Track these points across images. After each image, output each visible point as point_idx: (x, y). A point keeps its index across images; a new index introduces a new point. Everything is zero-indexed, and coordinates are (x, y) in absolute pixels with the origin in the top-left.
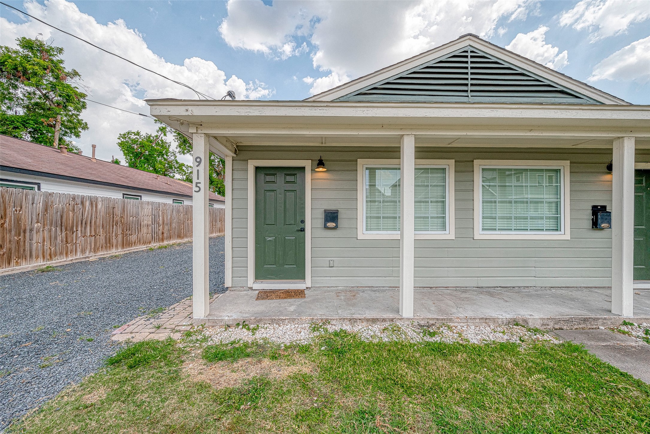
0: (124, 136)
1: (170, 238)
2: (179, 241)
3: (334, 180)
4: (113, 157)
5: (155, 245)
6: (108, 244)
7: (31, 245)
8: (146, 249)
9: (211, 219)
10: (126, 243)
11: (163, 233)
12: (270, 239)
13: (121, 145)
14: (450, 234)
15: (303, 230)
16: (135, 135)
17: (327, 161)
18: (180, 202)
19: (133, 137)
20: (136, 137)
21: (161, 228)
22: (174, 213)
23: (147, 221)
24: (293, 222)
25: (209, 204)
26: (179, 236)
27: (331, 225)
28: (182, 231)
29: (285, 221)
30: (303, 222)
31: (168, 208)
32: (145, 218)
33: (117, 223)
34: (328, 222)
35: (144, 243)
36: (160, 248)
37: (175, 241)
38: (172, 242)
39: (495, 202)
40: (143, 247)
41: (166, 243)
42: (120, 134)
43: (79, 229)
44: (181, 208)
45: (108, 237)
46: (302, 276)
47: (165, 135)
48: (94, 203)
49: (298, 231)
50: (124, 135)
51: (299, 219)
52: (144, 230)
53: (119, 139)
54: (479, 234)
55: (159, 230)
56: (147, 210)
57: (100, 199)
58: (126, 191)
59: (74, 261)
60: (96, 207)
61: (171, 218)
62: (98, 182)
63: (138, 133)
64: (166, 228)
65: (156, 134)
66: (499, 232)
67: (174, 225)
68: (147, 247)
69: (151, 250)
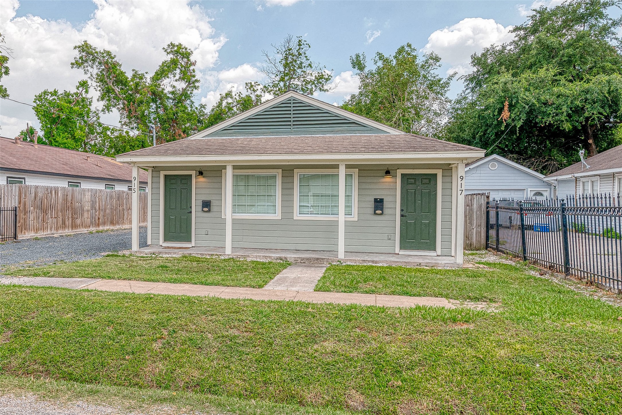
0: (39, 98)
1: (104, 224)
2: (112, 227)
3: (209, 182)
4: (28, 125)
5: (93, 229)
6: (64, 226)
7: (29, 221)
8: (86, 232)
9: (143, 206)
10: (74, 226)
11: (99, 219)
12: (173, 217)
13: (36, 109)
14: (278, 216)
15: (191, 212)
16: (52, 95)
17: (204, 171)
18: (112, 187)
19: (50, 98)
20: (53, 97)
21: (97, 213)
22: (108, 199)
23: (87, 207)
24: (185, 208)
25: (140, 187)
26: (112, 223)
27: (206, 209)
28: (115, 219)
29: (181, 207)
30: (191, 207)
31: (103, 194)
32: (86, 204)
33: (68, 208)
34: (204, 208)
35: (85, 227)
36: (98, 232)
37: (108, 228)
38: (106, 228)
39: (308, 196)
40: (85, 231)
41: (101, 228)
42: (36, 96)
43: (49, 212)
44: (114, 193)
45: (64, 218)
46: (189, 240)
47: (87, 92)
48: (57, 192)
49: (188, 213)
50: (40, 96)
51: (189, 206)
52: (86, 215)
53: (34, 102)
54: (297, 216)
55: (96, 215)
56: (88, 197)
57: (60, 189)
58: (71, 179)
59: (47, 236)
60: (58, 195)
61: (105, 204)
62: (54, 174)
63: (55, 92)
64: (102, 213)
65: (75, 90)
66: (310, 215)
67: (108, 211)
68: (87, 231)
69: (91, 233)
